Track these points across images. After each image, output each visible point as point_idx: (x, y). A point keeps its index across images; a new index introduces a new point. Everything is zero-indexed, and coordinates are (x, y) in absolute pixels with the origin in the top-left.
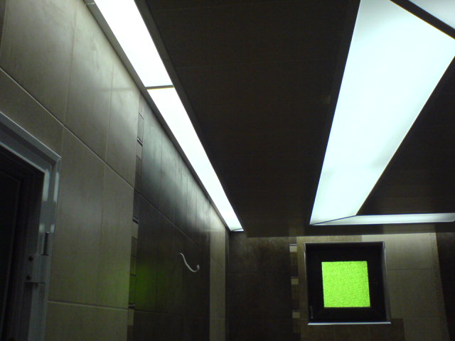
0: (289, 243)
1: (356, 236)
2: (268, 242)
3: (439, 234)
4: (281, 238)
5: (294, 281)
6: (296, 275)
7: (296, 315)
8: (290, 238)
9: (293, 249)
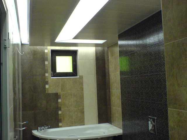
0: (44, 49)
1: (69, 47)
2: (37, 48)
3: (96, 48)
4: (42, 47)
5: (46, 63)
6: (47, 60)
7: (47, 75)
8: (45, 47)
9: (46, 51)
